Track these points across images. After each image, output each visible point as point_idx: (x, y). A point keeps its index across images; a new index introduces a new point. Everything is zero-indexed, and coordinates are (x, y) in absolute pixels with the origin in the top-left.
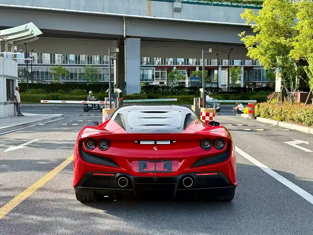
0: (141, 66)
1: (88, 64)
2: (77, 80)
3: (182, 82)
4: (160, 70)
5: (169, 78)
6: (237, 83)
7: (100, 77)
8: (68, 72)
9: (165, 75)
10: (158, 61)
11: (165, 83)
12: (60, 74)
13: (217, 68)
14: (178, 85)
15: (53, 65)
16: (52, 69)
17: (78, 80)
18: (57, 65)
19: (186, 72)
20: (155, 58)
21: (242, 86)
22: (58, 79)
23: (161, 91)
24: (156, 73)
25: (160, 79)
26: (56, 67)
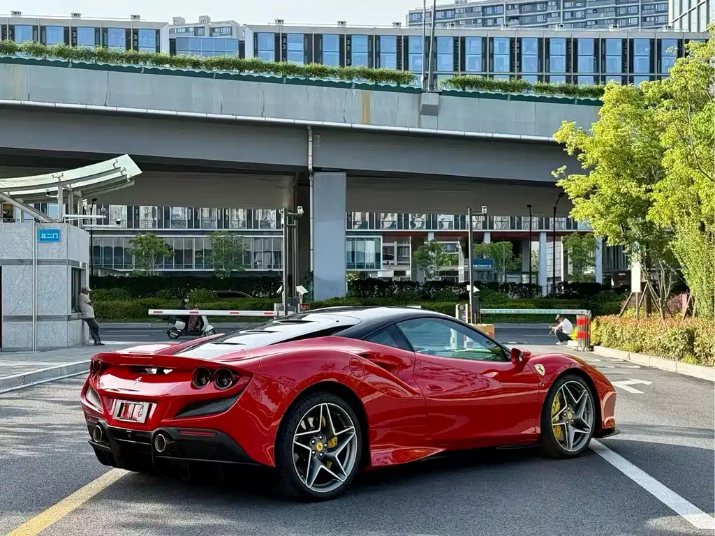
0: (347, 233)
1: (218, 228)
2: (191, 267)
3: (448, 272)
4: (396, 243)
5: (418, 261)
6: (585, 272)
7: (248, 259)
8: (170, 250)
9: (409, 254)
10: (389, 220)
11: (409, 273)
12: (152, 251)
13: (536, 236)
14: (440, 279)
15: (134, 232)
16: (131, 242)
17: (194, 267)
18: (144, 232)
19: (460, 247)
20: (383, 215)
21: (599, 280)
22: (145, 266)
23: (395, 292)
24: (384, 248)
25: (396, 264)
26: (143, 236)
